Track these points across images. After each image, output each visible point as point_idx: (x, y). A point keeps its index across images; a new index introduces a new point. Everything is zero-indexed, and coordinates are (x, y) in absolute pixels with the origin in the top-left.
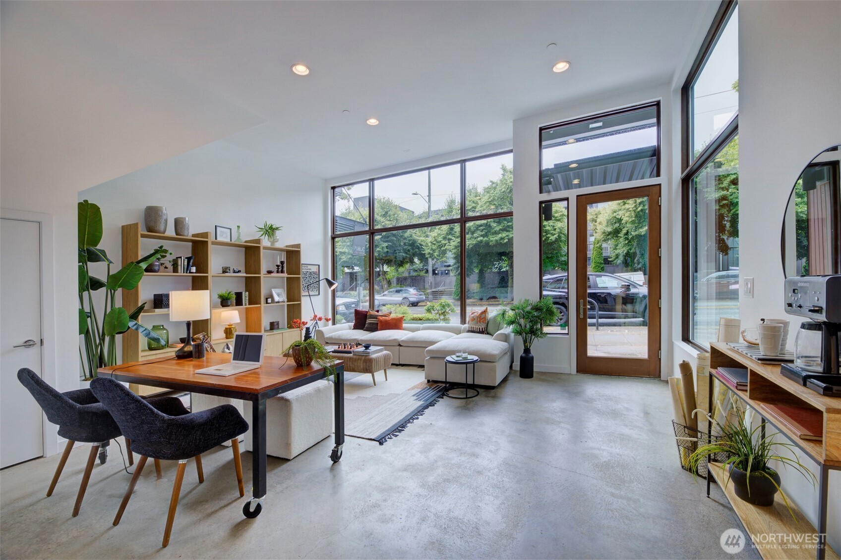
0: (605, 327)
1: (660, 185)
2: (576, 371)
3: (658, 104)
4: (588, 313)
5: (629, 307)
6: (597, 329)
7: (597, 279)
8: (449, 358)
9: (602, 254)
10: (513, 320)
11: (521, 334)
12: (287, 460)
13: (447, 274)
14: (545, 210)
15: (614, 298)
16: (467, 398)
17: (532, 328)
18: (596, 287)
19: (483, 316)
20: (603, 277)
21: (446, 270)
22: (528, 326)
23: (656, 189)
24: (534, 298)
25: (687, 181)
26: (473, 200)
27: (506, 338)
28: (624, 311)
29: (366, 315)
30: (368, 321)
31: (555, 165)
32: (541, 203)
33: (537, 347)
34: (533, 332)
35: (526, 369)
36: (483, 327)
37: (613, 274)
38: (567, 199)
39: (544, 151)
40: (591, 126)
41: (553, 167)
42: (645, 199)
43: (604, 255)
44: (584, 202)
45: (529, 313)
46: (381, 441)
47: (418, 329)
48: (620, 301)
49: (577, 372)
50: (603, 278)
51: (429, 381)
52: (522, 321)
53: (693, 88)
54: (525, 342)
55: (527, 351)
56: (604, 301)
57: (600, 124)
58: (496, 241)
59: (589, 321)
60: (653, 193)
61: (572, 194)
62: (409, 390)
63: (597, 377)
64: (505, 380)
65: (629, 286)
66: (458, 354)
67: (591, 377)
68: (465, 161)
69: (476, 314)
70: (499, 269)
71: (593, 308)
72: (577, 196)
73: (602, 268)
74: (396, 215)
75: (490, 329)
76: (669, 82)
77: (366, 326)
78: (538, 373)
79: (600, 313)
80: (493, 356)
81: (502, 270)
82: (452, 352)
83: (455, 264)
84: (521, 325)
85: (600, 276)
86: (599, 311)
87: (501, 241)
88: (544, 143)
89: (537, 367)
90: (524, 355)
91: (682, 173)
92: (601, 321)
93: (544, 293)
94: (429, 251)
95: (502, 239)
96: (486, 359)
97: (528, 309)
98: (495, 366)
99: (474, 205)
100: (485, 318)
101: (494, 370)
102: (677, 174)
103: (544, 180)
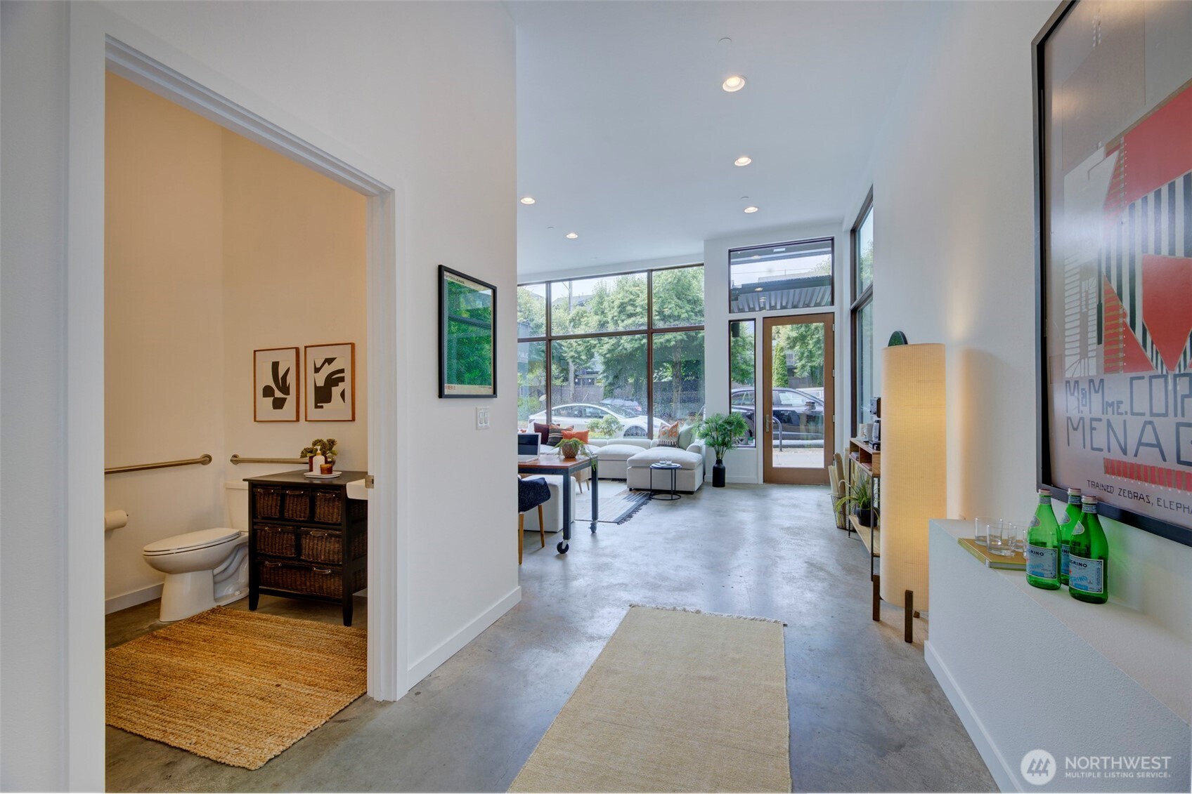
0: (789, 449)
1: (833, 313)
2: (762, 481)
3: (832, 239)
4: (774, 433)
5: (812, 426)
6: (781, 450)
7: (780, 394)
8: (653, 465)
9: (785, 363)
10: (707, 432)
11: (713, 446)
12: (555, 532)
13: (590, 383)
14: (734, 327)
15: (798, 416)
16: (672, 499)
17: (724, 440)
18: (779, 404)
19: (674, 430)
20: (787, 392)
21: (588, 379)
22: (720, 439)
23: (831, 315)
24: (725, 414)
25: (855, 312)
26: (631, 290)
27: (698, 450)
28: (808, 431)
29: (548, 430)
30: (551, 435)
31: (743, 285)
32: (730, 321)
33: (729, 458)
34: (725, 444)
35: (719, 478)
36: (675, 441)
37: (794, 388)
38: (754, 320)
39: (732, 267)
40: (775, 250)
41: (741, 287)
42: (821, 324)
43: (788, 364)
44: (769, 322)
45: (721, 425)
46: (618, 523)
47: (605, 444)
48: (804, 420)
49: (764, 482)
50: (787, 394)
51: (631, 490)
52: (714, 434)
53: (859, 231)
54: (718, 453)
55: (719, 461)
56: (788, 419)
57: (784, 249)
58: (661, 343)
59: (775, 442)
60: (828, 319)
61: (759, 315)
62: (617, 495)
63: (781, 485)
64: (700, 489)
65: (814, 403)
66: (661, 462)
67: (776, 485)
68: (652, 270)
69: (666, 428)
70: (659, 379)
71: (777, 428)
72: (764, 318)
73: (785, 381)
74: (528, 305)
75: (682, 442)
76: (841, 223)
77: (549, 440)
78: (728, 483)
79: (783, 433)
80: (693, 464)
81: (663, 381)
82: (657, 461)
83: (604, 372)
84: (713, 438)
85: (783, 391)
86: (783, 431)
87: (667, 344)
88: (732, 260)
89: (728, 477)
90: (716, 466)
91: (851, 305)
92: (785, 442)
93: (733, 410)
94: (572, 353)
95: (668, 341)
96: (687, 467)
97: (720, 422)
98: (694, 473)
99: (632, 297)
100: (676, 432)
101: (693, 477)
102: (848, 306)
103: (732, 298)
